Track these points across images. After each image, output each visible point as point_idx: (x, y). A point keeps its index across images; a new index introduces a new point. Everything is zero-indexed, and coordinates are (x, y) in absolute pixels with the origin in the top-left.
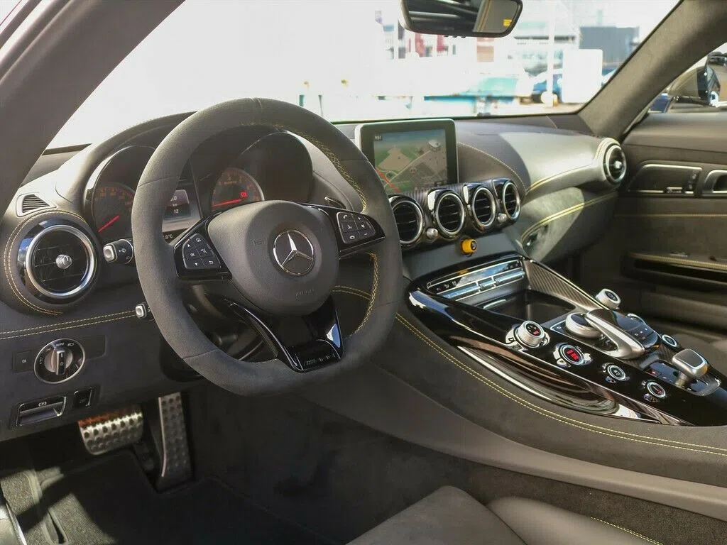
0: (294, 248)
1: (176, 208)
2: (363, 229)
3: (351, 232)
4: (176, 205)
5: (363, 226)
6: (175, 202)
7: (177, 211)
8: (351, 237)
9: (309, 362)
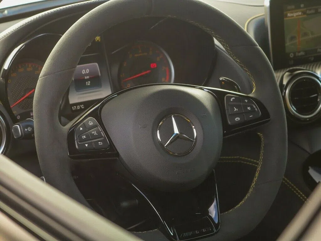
0: (176, 131)
1: (87, 80)
2: (249, 111)
3: (236, 115)
4: (88, 77)
5: (249, 108)
6: (86, 75)
7: (88, 83)
8: (236, 119)
9: (186, 234)
